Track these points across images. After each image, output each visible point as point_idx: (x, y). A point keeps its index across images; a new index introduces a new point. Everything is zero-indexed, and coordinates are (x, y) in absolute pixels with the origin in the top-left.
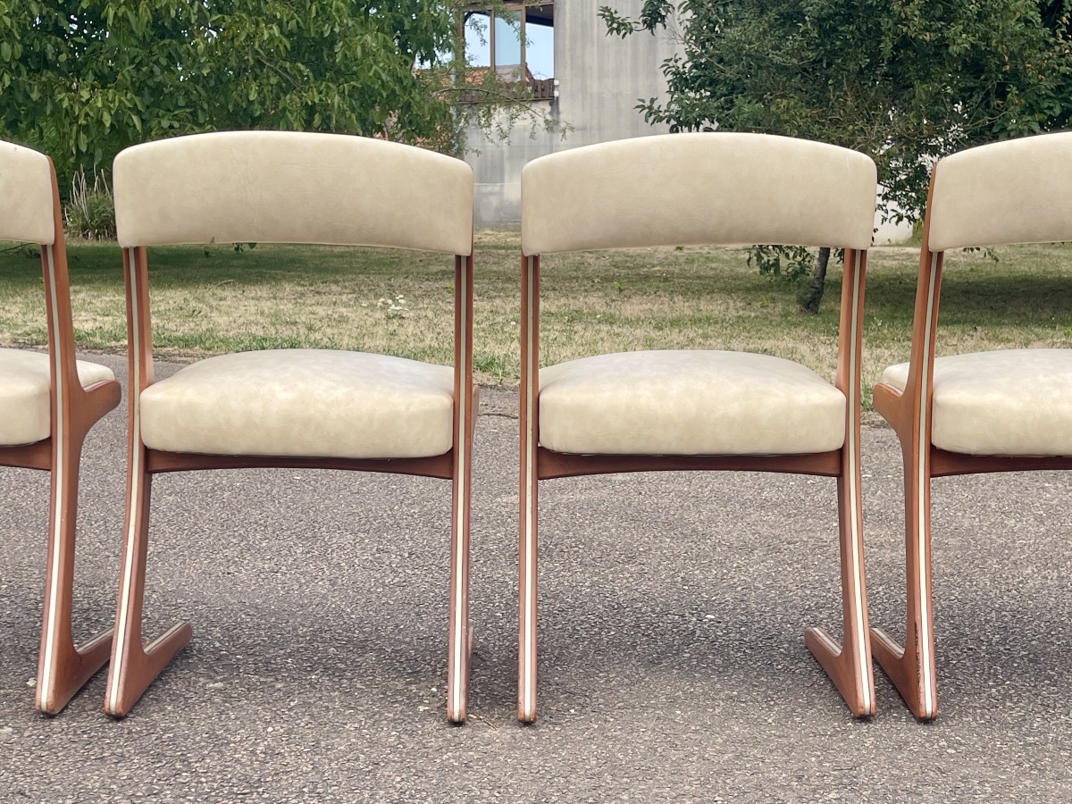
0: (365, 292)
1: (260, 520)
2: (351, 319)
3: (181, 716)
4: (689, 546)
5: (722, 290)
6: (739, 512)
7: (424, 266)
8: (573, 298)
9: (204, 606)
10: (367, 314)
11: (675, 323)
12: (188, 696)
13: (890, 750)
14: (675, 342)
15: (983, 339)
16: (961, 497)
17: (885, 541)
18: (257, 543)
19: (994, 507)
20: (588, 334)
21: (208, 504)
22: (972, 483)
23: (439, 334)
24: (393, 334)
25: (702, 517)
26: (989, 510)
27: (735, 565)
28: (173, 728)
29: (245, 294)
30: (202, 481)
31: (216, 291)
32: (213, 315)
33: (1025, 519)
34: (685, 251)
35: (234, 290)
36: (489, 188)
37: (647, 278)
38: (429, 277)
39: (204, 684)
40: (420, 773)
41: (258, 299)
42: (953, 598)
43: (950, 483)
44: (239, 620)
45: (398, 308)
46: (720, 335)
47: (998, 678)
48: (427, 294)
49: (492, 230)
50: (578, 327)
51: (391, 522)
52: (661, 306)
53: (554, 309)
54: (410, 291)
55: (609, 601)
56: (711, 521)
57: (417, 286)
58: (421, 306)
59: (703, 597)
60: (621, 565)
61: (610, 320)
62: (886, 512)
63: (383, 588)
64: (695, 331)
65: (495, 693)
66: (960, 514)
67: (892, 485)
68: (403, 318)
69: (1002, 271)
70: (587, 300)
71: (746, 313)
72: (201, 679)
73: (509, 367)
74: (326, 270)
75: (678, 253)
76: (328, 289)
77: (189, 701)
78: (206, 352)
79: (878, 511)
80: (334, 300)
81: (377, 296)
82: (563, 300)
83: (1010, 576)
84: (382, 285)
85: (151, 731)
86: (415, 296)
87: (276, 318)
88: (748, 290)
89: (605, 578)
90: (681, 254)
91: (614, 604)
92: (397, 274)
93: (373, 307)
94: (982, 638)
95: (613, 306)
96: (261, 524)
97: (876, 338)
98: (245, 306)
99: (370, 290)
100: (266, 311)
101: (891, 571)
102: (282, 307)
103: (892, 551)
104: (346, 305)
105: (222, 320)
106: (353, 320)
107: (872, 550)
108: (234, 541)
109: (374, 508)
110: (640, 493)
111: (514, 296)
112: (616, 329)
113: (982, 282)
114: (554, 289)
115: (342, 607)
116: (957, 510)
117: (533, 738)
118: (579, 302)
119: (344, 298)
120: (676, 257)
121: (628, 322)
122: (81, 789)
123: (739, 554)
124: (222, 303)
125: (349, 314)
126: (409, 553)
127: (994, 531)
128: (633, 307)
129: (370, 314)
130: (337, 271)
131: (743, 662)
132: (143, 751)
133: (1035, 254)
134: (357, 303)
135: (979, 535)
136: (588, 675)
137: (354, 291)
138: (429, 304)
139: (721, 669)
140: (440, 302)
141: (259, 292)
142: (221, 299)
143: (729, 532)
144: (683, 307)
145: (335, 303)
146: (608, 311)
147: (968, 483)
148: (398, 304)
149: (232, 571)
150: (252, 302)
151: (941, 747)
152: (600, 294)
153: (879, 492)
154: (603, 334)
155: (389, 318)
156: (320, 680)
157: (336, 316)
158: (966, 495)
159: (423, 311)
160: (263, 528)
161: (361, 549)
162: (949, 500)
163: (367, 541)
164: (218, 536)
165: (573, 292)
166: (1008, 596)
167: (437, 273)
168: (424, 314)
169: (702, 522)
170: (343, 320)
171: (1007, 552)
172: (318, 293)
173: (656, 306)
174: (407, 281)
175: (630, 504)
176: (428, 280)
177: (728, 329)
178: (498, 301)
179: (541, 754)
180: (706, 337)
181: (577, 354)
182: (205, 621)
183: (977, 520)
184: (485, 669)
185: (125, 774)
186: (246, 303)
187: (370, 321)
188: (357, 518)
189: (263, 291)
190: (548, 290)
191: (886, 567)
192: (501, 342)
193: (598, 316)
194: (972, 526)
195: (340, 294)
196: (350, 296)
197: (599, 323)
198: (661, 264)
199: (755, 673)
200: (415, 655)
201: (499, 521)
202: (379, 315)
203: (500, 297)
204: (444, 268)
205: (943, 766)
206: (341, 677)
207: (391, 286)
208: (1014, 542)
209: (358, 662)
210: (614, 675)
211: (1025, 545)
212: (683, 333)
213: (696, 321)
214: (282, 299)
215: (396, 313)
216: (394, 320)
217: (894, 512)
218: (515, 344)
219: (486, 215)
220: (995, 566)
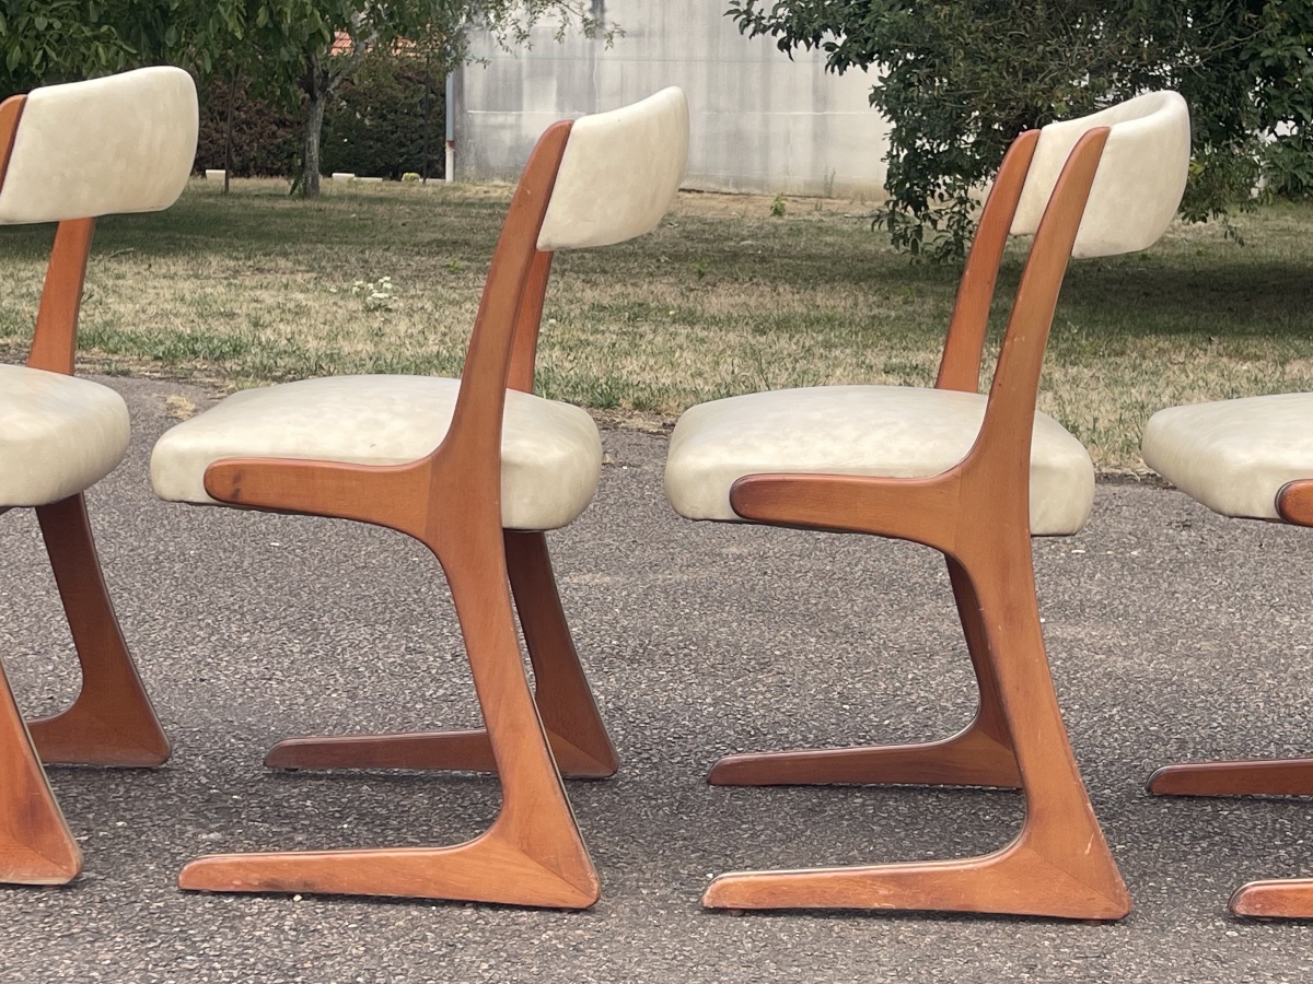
0: (328, 270)
1: (233, 604)
2: (313, 311)
3: (169, 879)
4: (844, 649)
5: (847, 276)
6: (907, 602)
7: (409, 233)
8: (632, 285)
9: (176, 726)
10: (335, 304)
11: (783, 324)
12: (175, 851)
13: (1150, 931)
14: (785, 352)
15: (1221, 355)
16: (1213, 583)
17: (1115, 644)
18: (234, 637)
19: (1259, 598)
20: (659, 339)
21: (154, 581)
22: (1225, 563)
23: (445, 334)
24: (379, 334)
25: (856, 608)
26: (1253, 602)
27: (910, 676)
28: (162, 895)
29: (153, 269)
30: (140, 547)
31: (109, 265)
32: (110, 301)
33: (1303, 615)
34: (786, 217)
35: (135, 263)
36: (499, 119)
37: (735, 256)
38: (419, 248)
39: (194, 834)
40: (514, 958)
41: (173, 278)
42: (1215, 725)
43: (1195, 563)
44: (228, 745)
45: (381, 296)
46: (847, 344)
47: (1286, 836)
48: (419, 275)
49: (504, 180)
50: (645, 328)
51: (420, 610)
52: (760, 300)
53: (606, 301)
54: (395, 270)
55: (742, 725)
56: (870, 613)
57: (404, 263)
58: (412, 292)
59: (871, 721)
60: (751, 675)
61: (689, 319)
62: (1110, 604)
63: (424, 704)
64: (813, 338)
65: (601, 851)
66: (1213, 607)
67: (1116, 565)
68: (390, 310)
69: (1242, 255)
70: (652, 288)
71: (883, 311)
72: (189, 828)
73: (555, 387)
74: (267, 236)
75: (775, 220)
76: (273, 264)
77: (178, 858)
78: (110, 356)
79: (1100, 602)
80: (284, 281)
81: (347, 277)
82: (618, 288)
83: (1290, 695)
84: (353, 260)
85: (133, 899)
86: (402, 277)
87: (203, 306)
88: (882, 277)
89: (732, 692)
90: (780, 221)
91: (749, 729)
92: (372, 244)
93: (344, 293)
95: (691, 299)
96: (235, 611)
97: (1069, 351)
98: (155, 288)
99: (335, 268)
100: (188, 297)
102: (209, 290)
103: (1125, 658)
104: (305, 291)
105: (126, 309)
106: (317, 312)
107: (1097, 657)
108: (201, 633)
109: (392, 591)
110: (765, 573)
112: (699, 332)
113: (1214, 271)
114: (604, 272)
115: (371, 729)
116: (1208, 602)
117: (662, 912)
118: (643, 291)
119: (299, 278)
120: (776, 227)
121: (715, 321)
122: (49, 977)
123: (915, 660)
124: (121, 282)
125: (310, 303)
126: (452, 655)
127: (1263, 632)
128: (720, 301)
130: (284, 237)
131: (937, 811)
132: (126, 926)
133: (1288, 231)
134: (319, 287)
135: (1242, 637)
136: (726, 828)
137: (311, 269)
138: (424, 290)
139: (908, 821)
140: (439, 287)
141: (172, 267)
142: (118, 277)
143: (897, 630)
144: (792, 301)
145: (286, 286)
146: (685, 305)
147: (1220, 564)
148: (380, 289)
149: (206, 677)
150: (165, 283)
151: (1218, 929)
152: (672, 280)
153: (1098, 575)
154: (681, 339)
155: (368, 310)
156: (356, 831)
157: (291, 305)
158: (1219, 580)
159: (416, 300)
160: (239, 617)
161: (384, 647)
162: (1196, 588)
163: (390, 636)
164: (177, 626)
165: (632, 276)
166: (1290, 723)
167: (429, 243)
168: (420, 305)
169: (857, 614)
170: (300, 311)
171: (1283, 661)
172: (260, 270)
173: (754, 298)
174: (388, 254)
175: (753, 590)
176: (418, 253)
177: (860, 334)
179: (674, 935)
180: (828, 345)
181: (648, 368)
182: (180, 747)
183: (1238, 615)
184: (581, 817)
185: (106, 958)
186: (156, 284)
187: (342, 314)
188: (371, 604)
189: (179, 266)
190: (596, 272)
191: (1119, 681)
193: (671, 313)
194: (1232, 625)
195: (292, 273)
196: (307, 276)
197: (674, 322)
198: (753, 236)
199: (955, 826)
200: (483, 797)
201: (572, 611)
202: (355, 305)
204: (439, 236)
205: (1223, 953)
206: (385, 826)
207: (366, 262)
208: (1291, 647)
209: (405, 806)
210: (762, 827)
211: (1307, 652)
212: (795, 340)
213: (812, 323)
214: (207, 278)
215: (377, 302)
216: (378, 314)
217: (1121, 603)
218: (557, 352)
219: (496, 159)
220: (1269, 681)
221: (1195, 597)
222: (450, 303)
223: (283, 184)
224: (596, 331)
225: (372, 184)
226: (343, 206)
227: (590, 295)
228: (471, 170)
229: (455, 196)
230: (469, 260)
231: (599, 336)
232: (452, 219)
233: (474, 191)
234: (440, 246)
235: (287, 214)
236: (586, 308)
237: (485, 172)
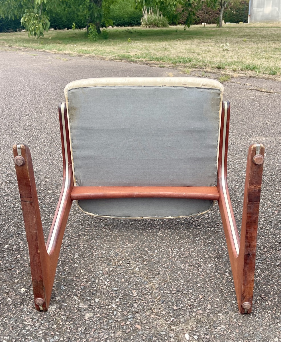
0: (218, 42)
2: (212, 51)
7: (238, 34)
24: (224, 56)
29: (183, 43)
31: (175, 42)
32: (171, 50)
35: (180, 42)
36: (260, 10)
38: (239, 37)
41: (187, 45)
45: (227, 47)
48: (237, 42)
49: (260, 22)
53: (277, 47)
57: (234, 40)
58: (234, 46)
68: (228, 50)
73: (261, 69)
74: (208, 35)
76: (208, 41)
80: (208, 44)
81: (221, 43)
84: (224, 39)
86: (233, 43)
87: (189, 50)
92: (229, 36)
99: (220, 41)
100: (187, 49)
102: (192, 47)
104: (212, 46)
111: (265, 43)
114: (278, 40)
119: (212, 44)
125: (212, 49)
129: (218, 49)
130: (212, 35)
134: (215, 46)
138: (237, 46)
140: (241, 45)
141: (187, 42)
142: (176, 45)
145: (208, 46)
150: (185, 46)
155: (224, 50)
157: (207, 50)
167: (241, 36)
168: (235, 49)
170: (209, 51)
172: (205, 42)
174: (232, 38)
176: (238, 38)
178: (259, 45)
186: (182, 46)
187: (218, 51)
192: (259, 59)
196: (214, 43)
202: (221, 49)
203: (260, 43)
204: (244, 34)
207: (226, 40)
214: (193, 44)
216: (225, 51)
218: (264, 60)
219: (258, 18)
222: (242, 48)
223: (215, 25)
224: (274, 54)
225: (233, 25)
226: (226, 29)
227: (274, 46)
228: (253, 21)
229: (249, 26)
230: (249, 39)
231: (275, 55)
232: (247, 31)
233: (253, 25)
234: (244, 36)
235: (214, 31)
236: (272, 49)
237: (256, 21)
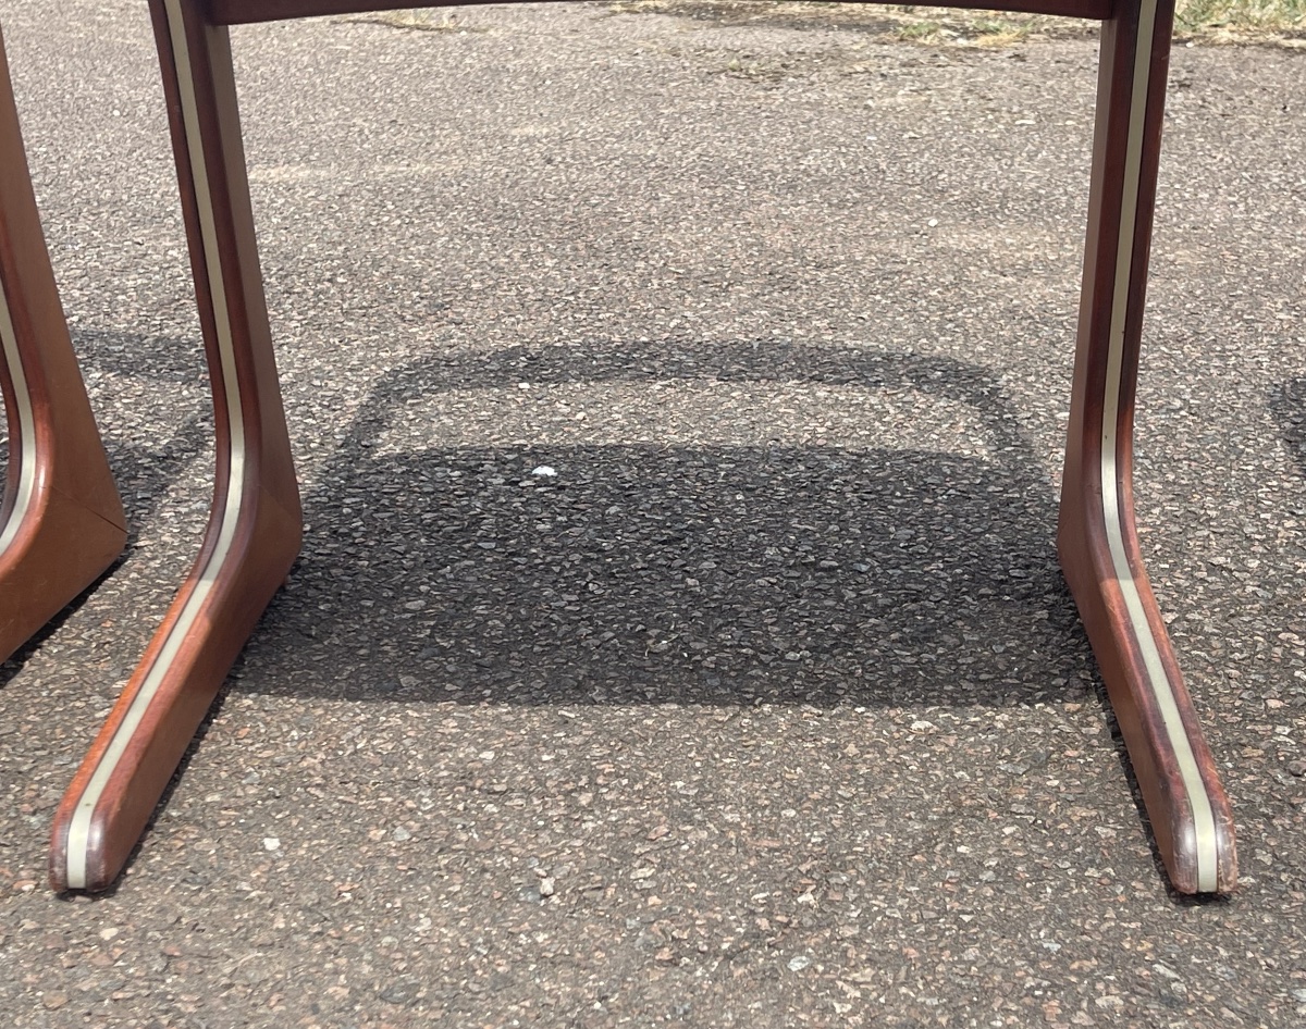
16: (1209, 160)
17: (1037, 257)
19: (1276, 180)
22: (1232, 132)
26: (1267, 186)
43: (1188, 133)
67: (1073, 139)
79: (1034, 192)
94: (1248, 530)
101: (1036, 333)
107: (1002, 280)
110: (552, 161)
127: (1278, 231)
135: (1245, 241)
147: (1224, 134)
153: (1044, 153)
158: (1220, 156)
162: (1184, 168)
183: (1241, 207)
191: (1025, 323)
194: (1232, 221)
217: (1066, 193)
220: (1281, 316)
221: (1180, 181)
